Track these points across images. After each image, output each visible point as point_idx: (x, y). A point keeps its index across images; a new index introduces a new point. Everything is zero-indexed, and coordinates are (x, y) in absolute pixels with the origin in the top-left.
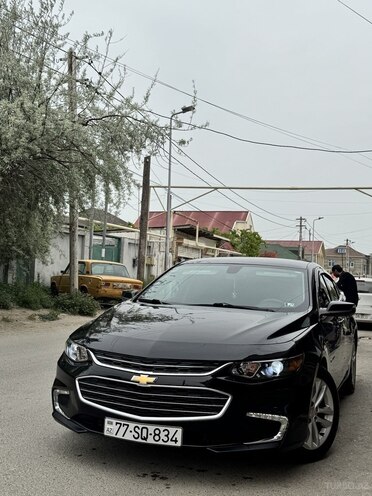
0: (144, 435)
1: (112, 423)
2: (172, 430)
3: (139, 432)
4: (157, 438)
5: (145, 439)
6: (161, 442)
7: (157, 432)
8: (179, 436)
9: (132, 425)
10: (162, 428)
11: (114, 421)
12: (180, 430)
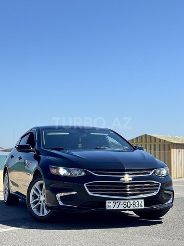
0: (129, 205)
1: (110, 203)
2: (140, 201)
3: (126, 204)
4: (134, 206)
5: (129, 207)
6: (136, 208)
7: (134, 203)
8: (143, 204)
9: (122, 202)
10: (136, 201)
11: (112, 201)
12: (143, 201)
